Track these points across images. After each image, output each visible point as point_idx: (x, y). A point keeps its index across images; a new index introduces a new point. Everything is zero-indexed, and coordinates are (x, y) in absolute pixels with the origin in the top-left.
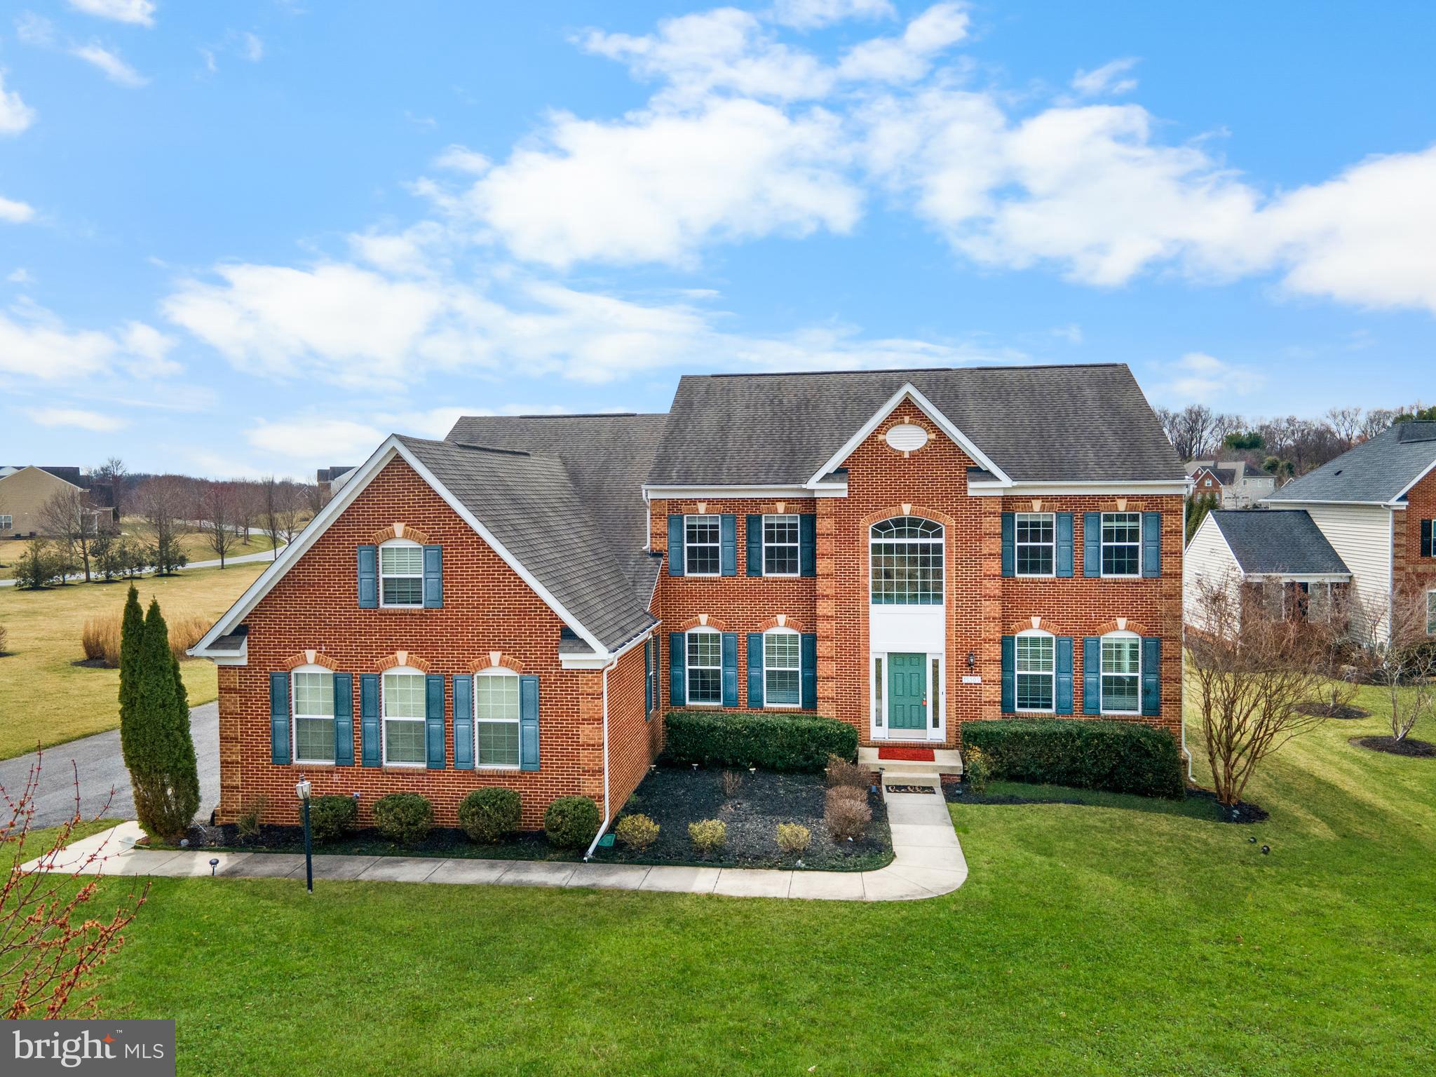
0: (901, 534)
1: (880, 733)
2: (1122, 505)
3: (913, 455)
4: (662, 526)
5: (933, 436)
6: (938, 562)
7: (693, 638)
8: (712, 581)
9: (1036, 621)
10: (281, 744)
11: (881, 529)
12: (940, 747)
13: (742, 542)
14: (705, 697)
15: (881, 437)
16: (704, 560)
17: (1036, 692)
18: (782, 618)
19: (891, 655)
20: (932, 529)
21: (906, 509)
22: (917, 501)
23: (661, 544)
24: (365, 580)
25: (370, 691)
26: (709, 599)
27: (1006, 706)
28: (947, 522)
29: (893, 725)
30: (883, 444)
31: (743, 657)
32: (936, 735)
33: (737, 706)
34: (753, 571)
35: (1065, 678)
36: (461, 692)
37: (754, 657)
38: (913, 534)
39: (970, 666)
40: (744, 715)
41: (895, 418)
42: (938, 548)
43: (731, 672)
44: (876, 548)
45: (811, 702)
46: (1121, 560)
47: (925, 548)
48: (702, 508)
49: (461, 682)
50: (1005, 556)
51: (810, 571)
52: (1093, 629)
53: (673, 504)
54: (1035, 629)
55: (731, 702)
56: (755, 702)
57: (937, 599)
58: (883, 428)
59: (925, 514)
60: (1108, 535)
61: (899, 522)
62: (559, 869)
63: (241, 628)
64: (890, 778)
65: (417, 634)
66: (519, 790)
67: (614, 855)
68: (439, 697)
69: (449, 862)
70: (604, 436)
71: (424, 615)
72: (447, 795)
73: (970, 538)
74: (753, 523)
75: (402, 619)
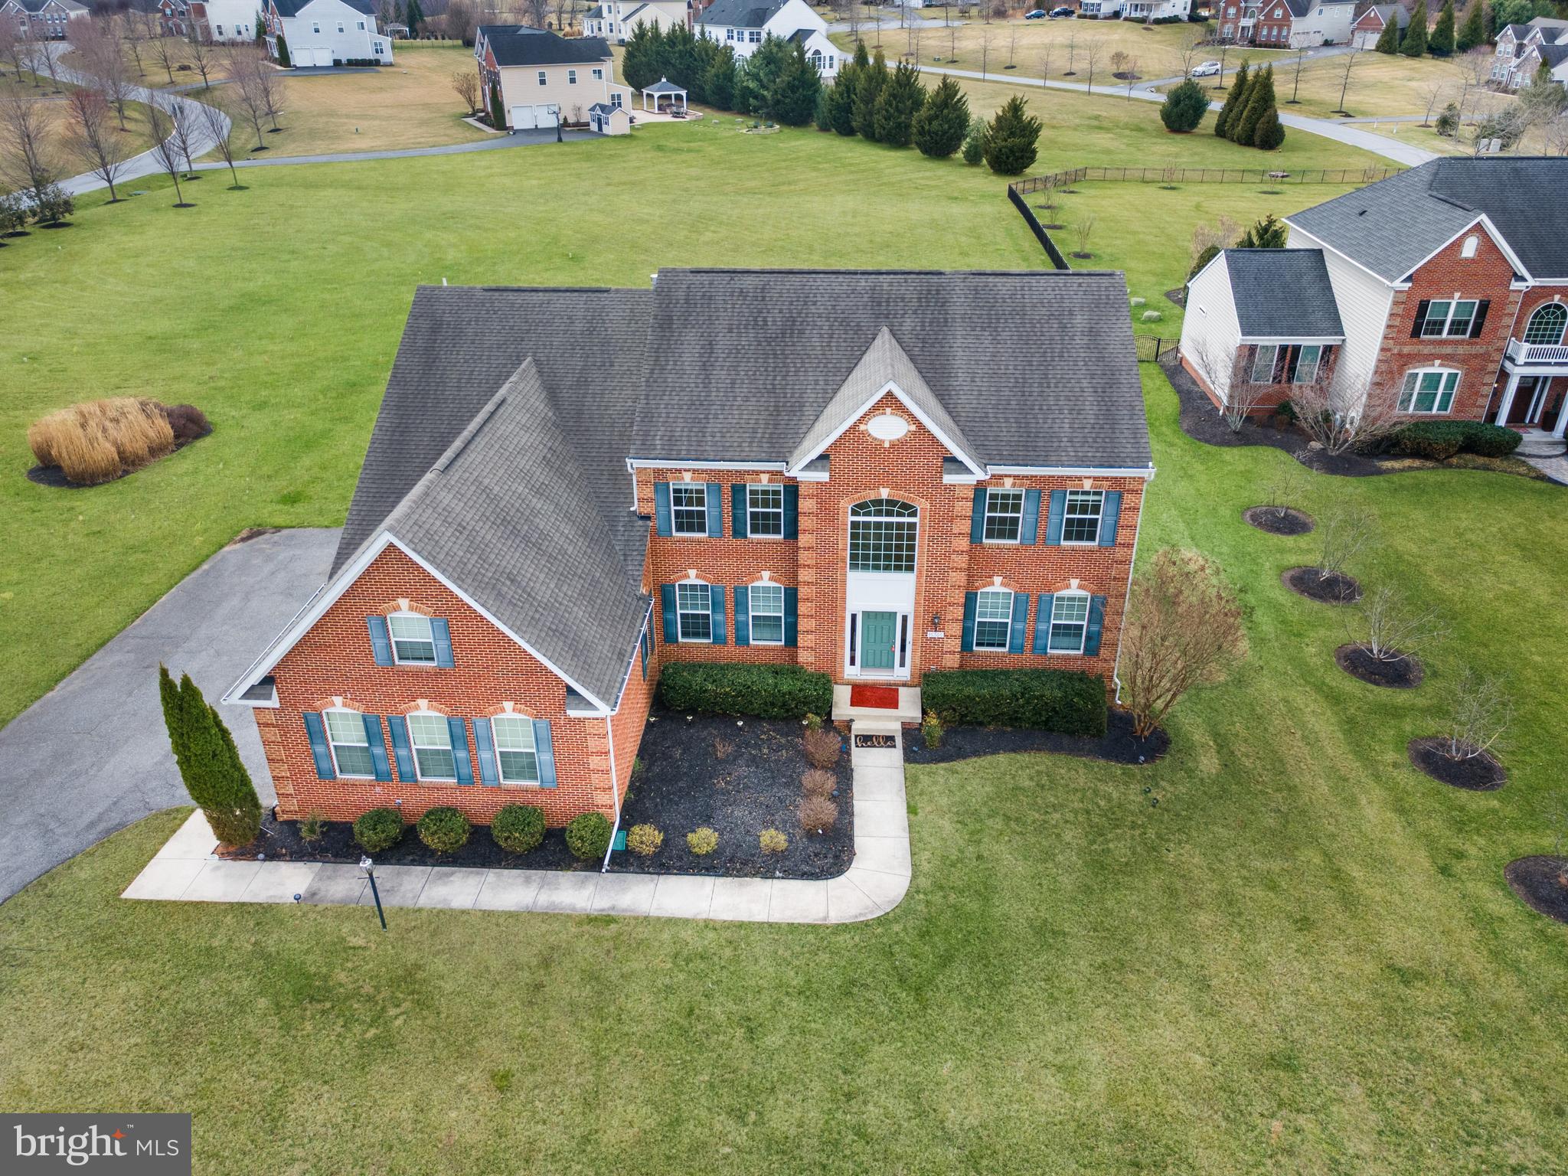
0: (879, 513)
1: (853, 672)
2: (1087, 485)
3: (893, 445)
4: (649, 492)
5: (913, 428)
6: (912, 537)
7: (683, 587)
8: (699, 541)
9: (998, 580)
10: (324, 765)
11: (860, 508)
12: (904, 685)
13: (728, 508)
14: (696, 635)
15: (862, 427)
16: (691, 522)
17: (994, 634)
18: (766, 574)
19: (867, 615)
20: (908, 509)
21: (885, 493)
22: (896, 486)
23: (648, 509)
24: (378, 643)
25: (398, 730)
26: (697, 556)
27: (966, 646)
28: (921, 505)
29: (865, 665)
30: (865, 433)
31: (730, 605)
32: (901, 673)
33: (725, 643)
34: (738, 532)
35: (1019, 626)
36: (481, 731)
37: (741, 604)
38: (889, 513)
39: (935, 623)
40: (731, 652)
41: (878, 408)
42: (912, 526)
43: (719, 617)
44: (855, 525)
45: (792, 641)
46: (1081, 530)
47: (900, 526)
48: (687, 476)
49: (480, 723)
50: (976, 524)
51: (793, 533)
52: (1049, 587)
53: (658, 472)
54: (997, 585)
55: (720, 640)
56: (742, 640)
57: (910, 568)
58: (865, 418)
59: (901, 496)
60: (1072, 509)
61: (878, 502)
62: (583, 883)
63: (268, 681)
64: (858, 727)
65: (434, 686)
66: (541, 800)
67: (627, 861)
68: (462, 734)
69: (491, 875)
70: (579, 326)
71: (439, 673)
72: (479, 803)
73: (943, 519)
74: (738, 490)
75: (417, 674)
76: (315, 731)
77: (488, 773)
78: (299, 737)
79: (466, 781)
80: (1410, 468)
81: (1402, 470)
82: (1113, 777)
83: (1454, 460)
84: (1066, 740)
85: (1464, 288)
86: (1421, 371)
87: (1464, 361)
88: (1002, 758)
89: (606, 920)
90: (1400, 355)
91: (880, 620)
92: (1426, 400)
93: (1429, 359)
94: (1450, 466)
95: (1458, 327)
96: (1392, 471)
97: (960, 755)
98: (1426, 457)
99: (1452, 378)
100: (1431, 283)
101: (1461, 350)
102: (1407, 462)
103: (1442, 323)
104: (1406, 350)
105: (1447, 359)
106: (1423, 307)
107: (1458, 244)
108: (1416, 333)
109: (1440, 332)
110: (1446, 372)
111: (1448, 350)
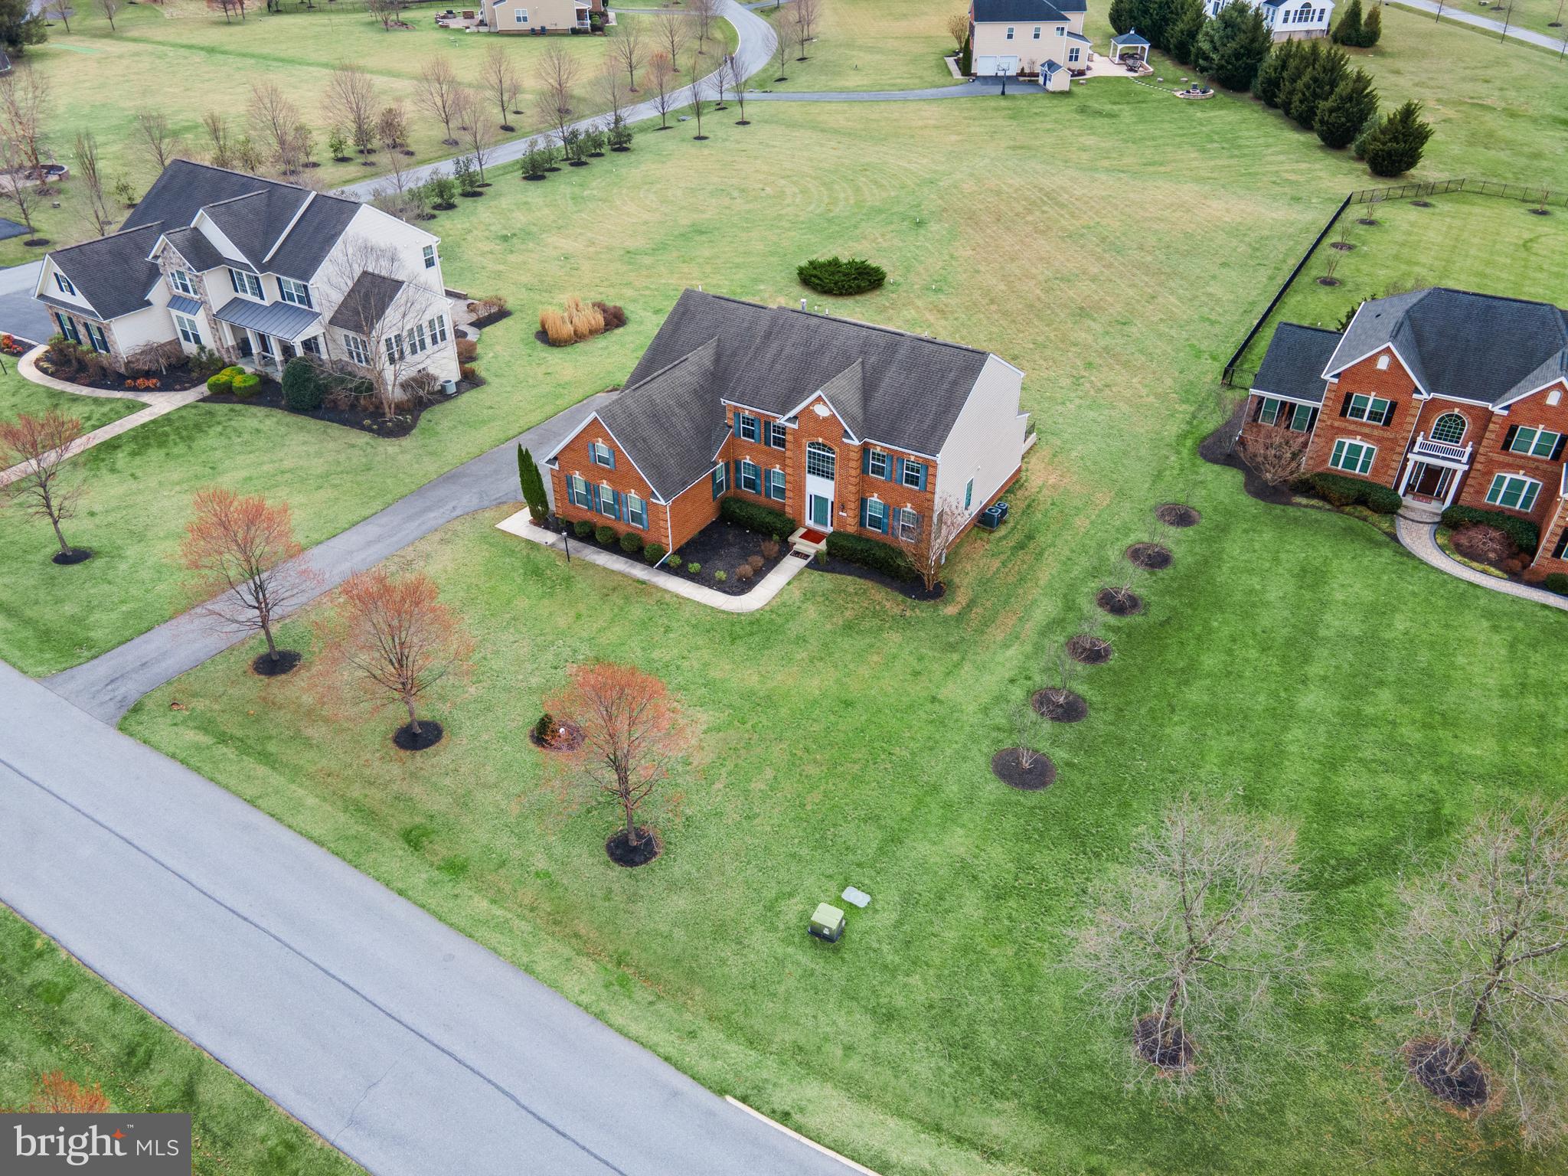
0: (819, 449)
1: (810, 523)
2: (912, 458)
3: (822, 420)
4: (732, 416)
5: (830, 414)
6: (833, 464)
7: (744, 463)
8: (752, 443)
9: (875, 495)
10: (572, 498)
11: (811, 445)
12: (826, 535)
13: (763, 430)
14: (750, 488)
15: (811, 408)
16: (748, 433)
17: (875, 522)
18: (778, 466)
19: (816, 497)
20: (830, 450)
21: (820, 440)
22: (825, 438)
23: (732, 423)
24: (592, 453)
25: (596, 490)
26: (750, 450)
27: (860, 524)
28: (836, 449)
29: (815, 521)
30: (813, 411)
31: (763, 477)
32: (830, 529)
33: (761, 495)
34: (767, 443)
35: (886, 521)
36: (624, 499)
37: (768, 478)
38: (823, 450)
39: (843, 509)
40: (763, 499)
41: (817, 401)
42: (833, 459)
43: (759, 482)
44: (809, 452)
46: (912, 480)
47: (828, 457)
48: (748, 412)
49: (624, 495)
50: (866, 465)
52: (898, 505)
53: (736, 407)
54: (875, 498)
55: (759, 493)
56: (768, 496)
57: (832, 479)
58: (812, 404)
59: (827, 442)
60: (907, 468)
61: (819, 444)
62: (645, 569)
63: (556, 458)
64: (796, 547)
65: (609, 476)
66: (643, 535)
67: (666, 568)
68: (616, 497)
69: (615, 557)
70: (746, 324)
71: (610, 471)
72: (622, 528)
73: (846, 459)
74: (767, 424)
75: (603, 469)
76: (569, 483)
77: (626, 517)
78: (564, 483)
79: (618, 518)
80: (1313, 507)
81: (1306, 506)
82: (895, 600)
83: (1348, 509)
84: (889, 580)
85: (1377, 389)
86: (1348, 441)
87: (1379, 440)
88: (850, 578)
89: (643, 582)
90: (1332, 426)
91: (820, 501)
92: (1351, 463)
93: (1352, 434)
94: (1342, 512)
95: (1374, 416)
96: (1299, 505)
97: (832, 571)
98: (1330, 502)
99: (1370, 451)
100: (1354, 382)
101: (1376, 433)
102: (1313, 502)
103: (1364, 411)
104: (1336, 424)
105: (1366, 437)
106: (1349, 397)
107: (1373, 359)
108: (1343, 413)
109: (1362, 417)
110: (1366, 445)
111: (1367, 430)
